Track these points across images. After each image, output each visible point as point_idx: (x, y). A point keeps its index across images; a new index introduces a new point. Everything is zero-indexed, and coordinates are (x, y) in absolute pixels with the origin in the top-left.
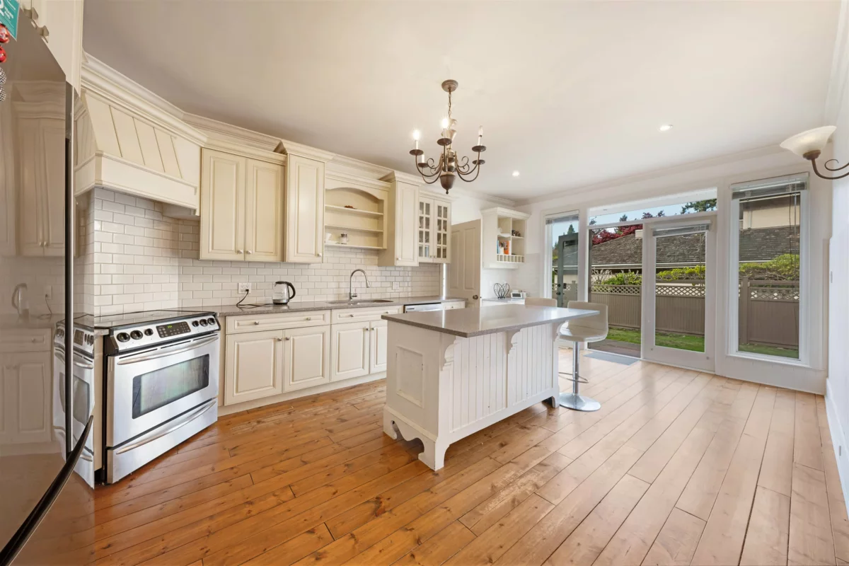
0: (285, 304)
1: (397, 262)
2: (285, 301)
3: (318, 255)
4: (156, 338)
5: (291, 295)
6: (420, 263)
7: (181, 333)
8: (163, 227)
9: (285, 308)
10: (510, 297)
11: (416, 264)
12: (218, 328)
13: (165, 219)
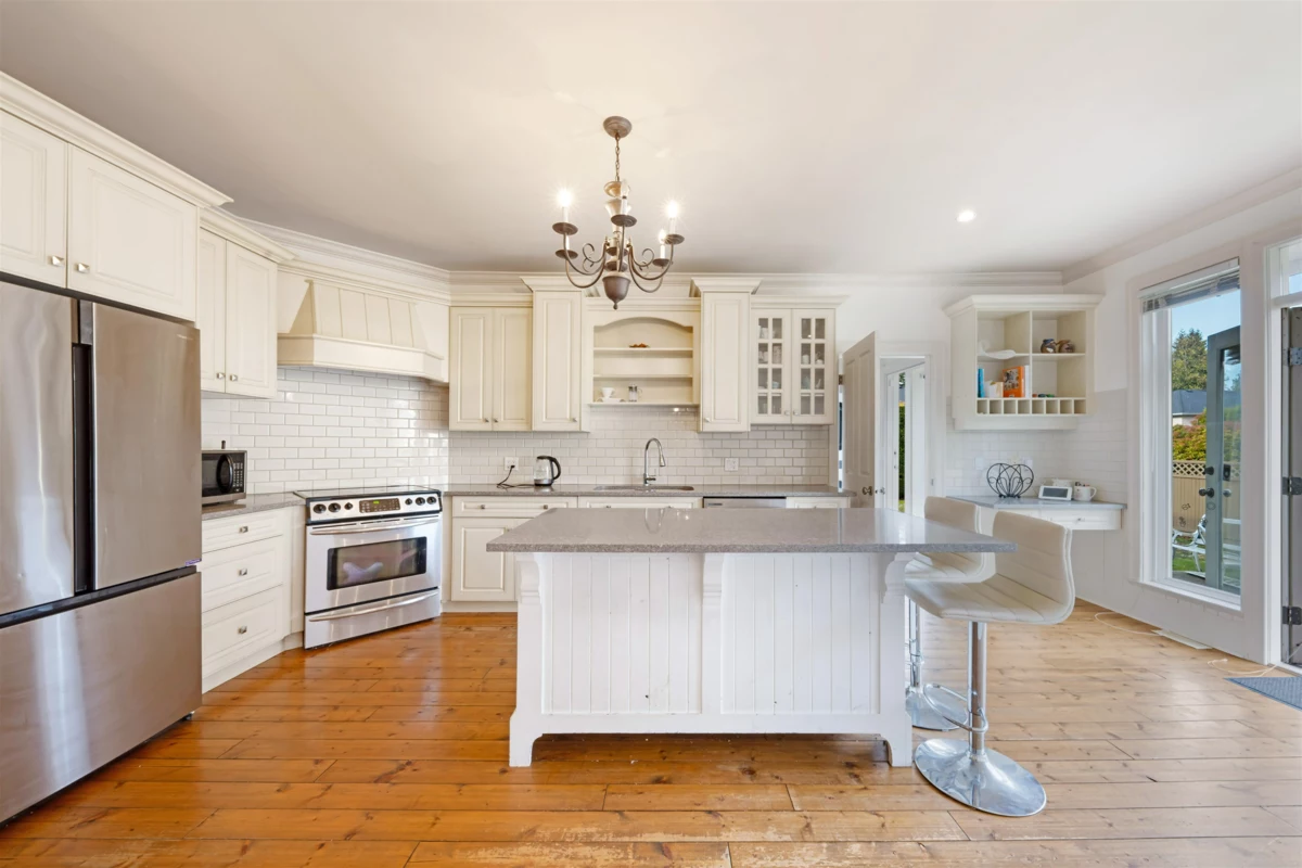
0: (549, 485)
1: (706, 424)
2: (545, 482)
3: (574, 420)
4: (355, 512)
5: (556, 474)
6: (752, 425)
7: (388, 509)
8: (430, 398)
9: (547, 490)
10: (1037, 496)
11: (744, 427)
12: (438, 508)
13: (432, 390)
